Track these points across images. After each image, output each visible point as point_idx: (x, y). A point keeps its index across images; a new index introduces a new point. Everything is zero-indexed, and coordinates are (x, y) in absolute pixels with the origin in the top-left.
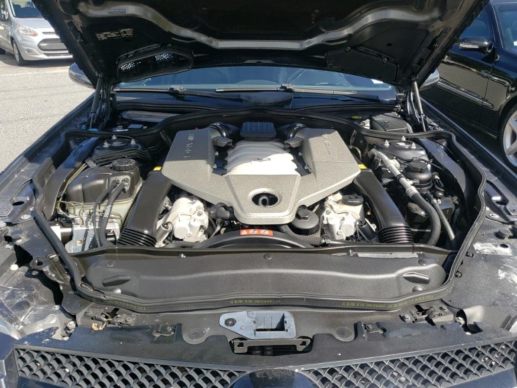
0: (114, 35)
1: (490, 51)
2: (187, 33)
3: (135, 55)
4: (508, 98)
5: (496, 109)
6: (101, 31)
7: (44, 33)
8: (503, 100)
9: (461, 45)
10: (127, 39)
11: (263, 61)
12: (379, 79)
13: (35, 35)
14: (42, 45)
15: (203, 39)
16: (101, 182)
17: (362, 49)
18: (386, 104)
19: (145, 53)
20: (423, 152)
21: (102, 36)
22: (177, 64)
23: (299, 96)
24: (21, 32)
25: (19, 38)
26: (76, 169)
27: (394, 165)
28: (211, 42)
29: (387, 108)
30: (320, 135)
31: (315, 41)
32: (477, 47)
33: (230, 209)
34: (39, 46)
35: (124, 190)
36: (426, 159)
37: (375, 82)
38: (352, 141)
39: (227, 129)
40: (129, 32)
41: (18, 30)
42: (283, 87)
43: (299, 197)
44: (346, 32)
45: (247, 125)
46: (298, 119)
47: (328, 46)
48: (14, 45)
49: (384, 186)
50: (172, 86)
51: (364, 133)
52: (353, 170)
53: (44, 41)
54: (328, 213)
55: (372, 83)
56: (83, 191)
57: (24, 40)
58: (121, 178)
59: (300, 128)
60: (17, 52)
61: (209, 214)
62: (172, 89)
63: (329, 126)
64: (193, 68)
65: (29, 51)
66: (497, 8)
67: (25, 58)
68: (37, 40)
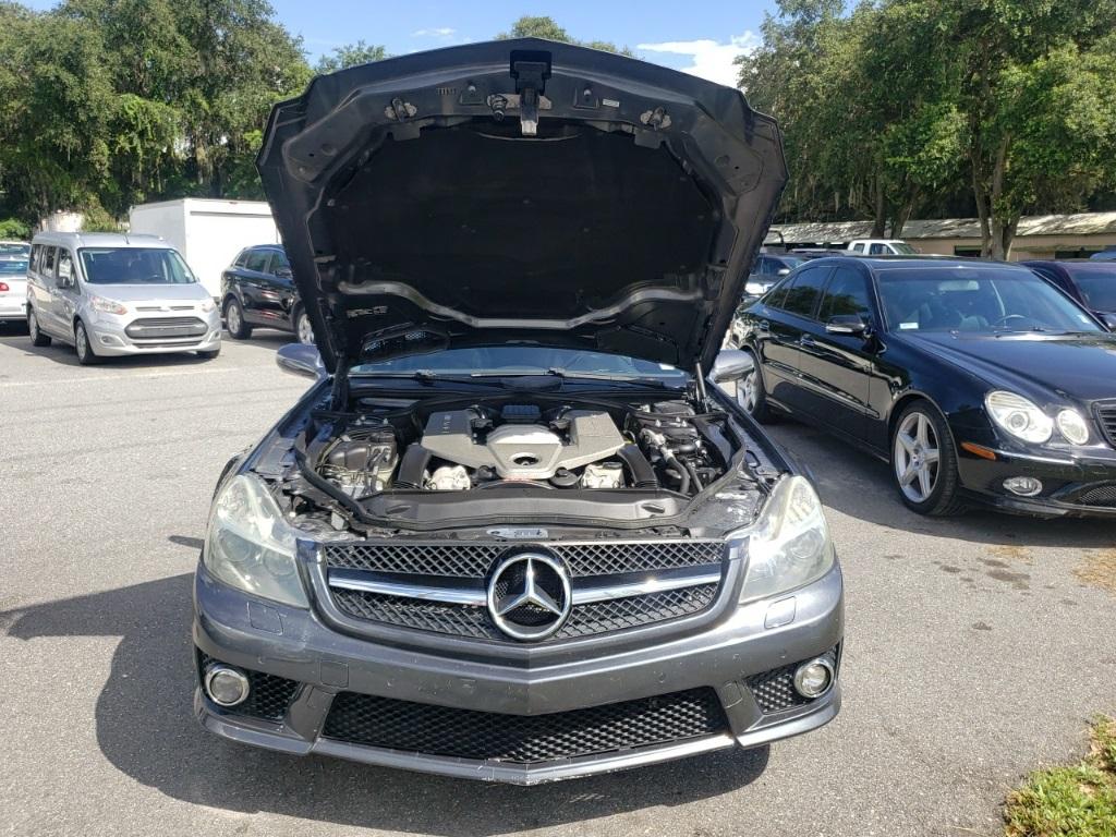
0: (366, 312)
1: (868, 336)
2: (446, 311)
3: (384, 333)
4: (895, 397)
5: (882, 418)
6: (352, 309)
7: (139, 309)
8: (885, 404)
9: (828, 327)
10: (379, 317)
11: (528, 342)
12: (669, 363)
13: (122, 312)
14: (132, 329)
15: (461, 317)
16: (363, 450)
17: (634, 328)
18: (672, 390)
19: (396, 331)
20: (694, 430)
21: (353, 314)
22: (430, 343)
23: (571, 382)
24: (97, 307)
25: (91, 319)
26: (331, 443)
27: (659, 439)
28: (470, 320)
29: (675, 395)
30: (589, 415)
31: (583, 320)
32: (849, 330)
33: (493, 470)
34: (127, 332)
35: (385, 459)
36: (696, 435)
37: (664, 367)
38: (626, 426)
39: (486, 412)
40: (383, 309)
41: (92, 304)
42: (551, 372)
43: (559, 460)
44: (612, 311)
45: (508, 409)
46: (566, 403)
47: (596, 325)
48: (80, 330)
49: (653, 464)
50: (420, 371)
51: (637, 415)
52: (617, 444)
53: (137, 322)
54: (588, 475)
55: (660, 368)
56: (346, 458)
57: (100, 321)
58: (382, 448)
59: (568, 410)
60: (83, 342)
61: (471, 479)
62: (419, 374)
63: (600, 409)
64: (448, 349)
65: (106, 339)
66: (877, 276)
67: (97, 351)
68: (124, 321)
